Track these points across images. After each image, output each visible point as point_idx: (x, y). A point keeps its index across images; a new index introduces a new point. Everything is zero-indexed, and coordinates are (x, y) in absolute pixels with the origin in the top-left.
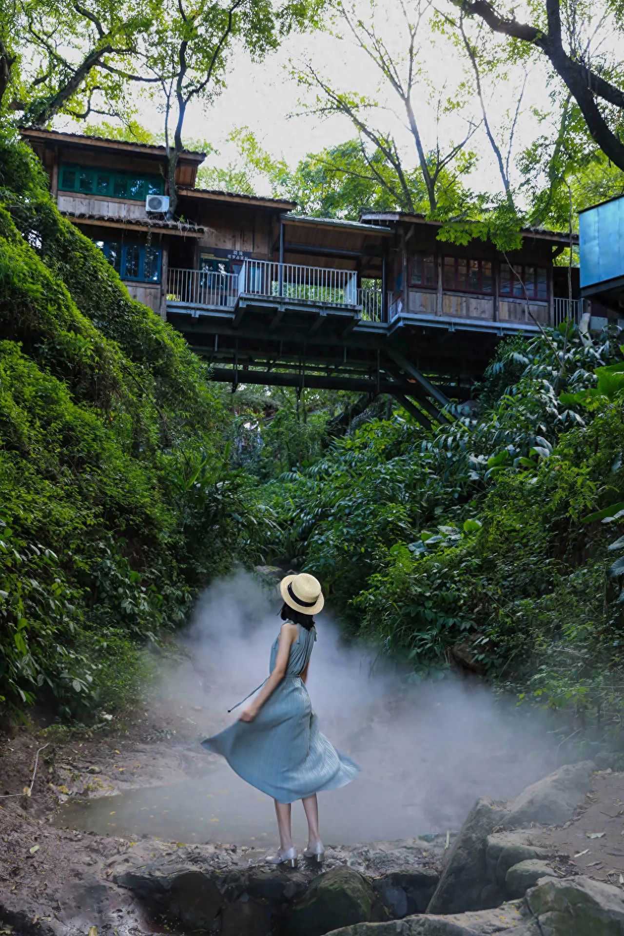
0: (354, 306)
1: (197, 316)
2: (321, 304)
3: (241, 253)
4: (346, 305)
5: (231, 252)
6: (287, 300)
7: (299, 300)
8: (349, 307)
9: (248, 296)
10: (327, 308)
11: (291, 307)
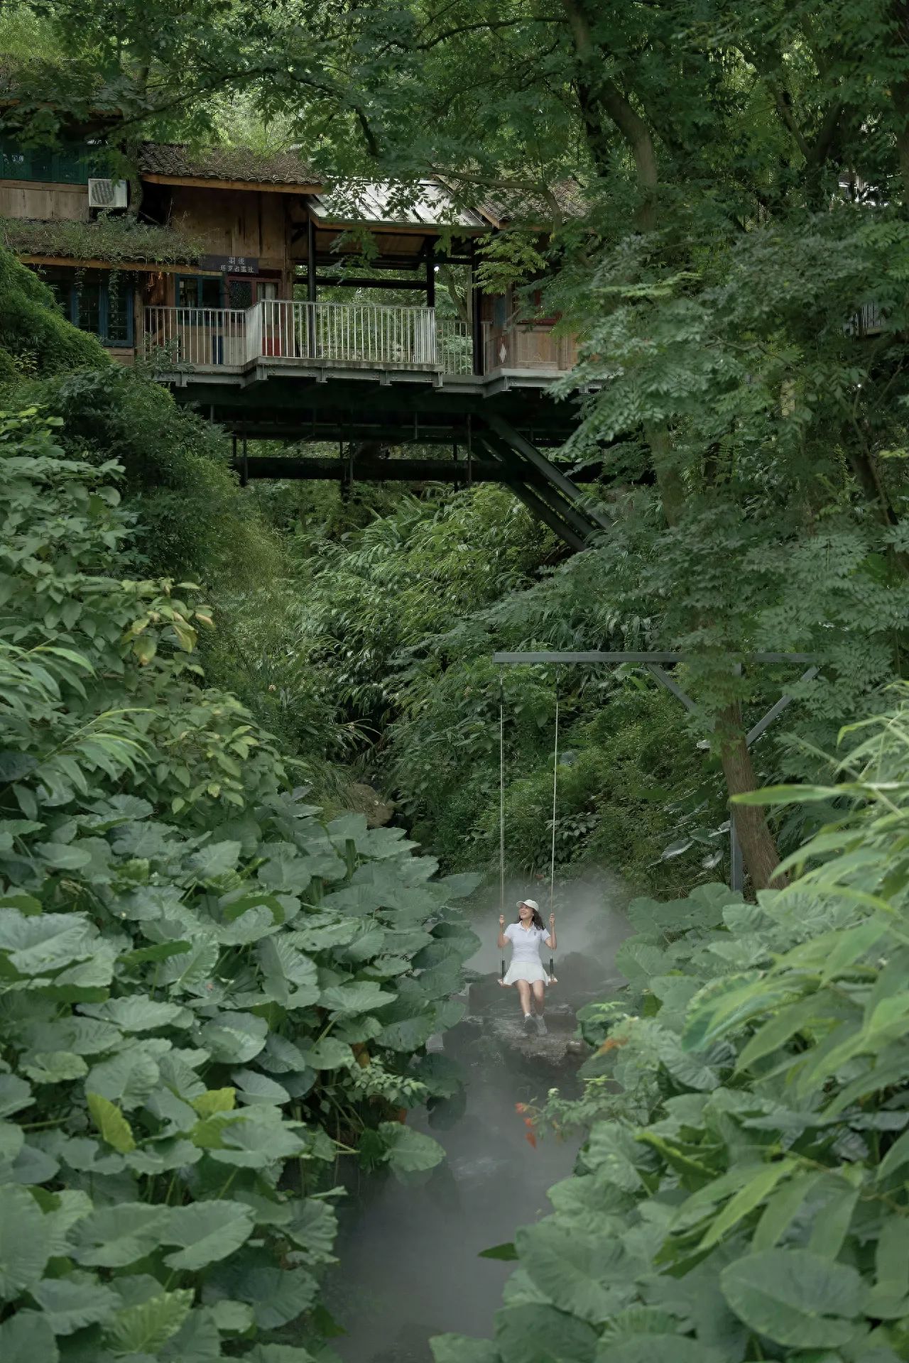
0: (432, 366)
1: (184, 384)
2: (381, 367)
3: (242, 261)
4: (420, 366)
5: (225, 260)
6: (329, 364)
7: (347, 362)
8: (425, 369)
9: (270, 362)
10: (391, 372)
11: (336, 376)
